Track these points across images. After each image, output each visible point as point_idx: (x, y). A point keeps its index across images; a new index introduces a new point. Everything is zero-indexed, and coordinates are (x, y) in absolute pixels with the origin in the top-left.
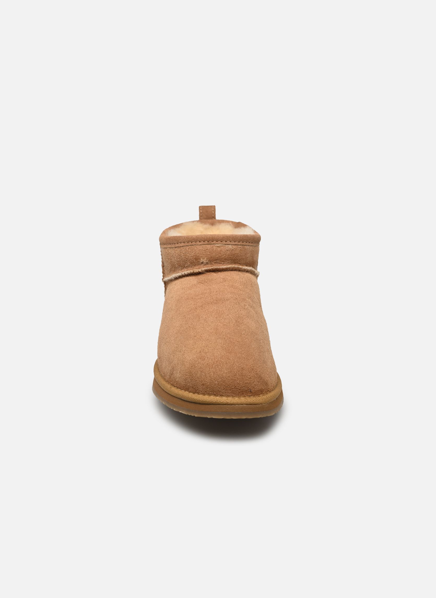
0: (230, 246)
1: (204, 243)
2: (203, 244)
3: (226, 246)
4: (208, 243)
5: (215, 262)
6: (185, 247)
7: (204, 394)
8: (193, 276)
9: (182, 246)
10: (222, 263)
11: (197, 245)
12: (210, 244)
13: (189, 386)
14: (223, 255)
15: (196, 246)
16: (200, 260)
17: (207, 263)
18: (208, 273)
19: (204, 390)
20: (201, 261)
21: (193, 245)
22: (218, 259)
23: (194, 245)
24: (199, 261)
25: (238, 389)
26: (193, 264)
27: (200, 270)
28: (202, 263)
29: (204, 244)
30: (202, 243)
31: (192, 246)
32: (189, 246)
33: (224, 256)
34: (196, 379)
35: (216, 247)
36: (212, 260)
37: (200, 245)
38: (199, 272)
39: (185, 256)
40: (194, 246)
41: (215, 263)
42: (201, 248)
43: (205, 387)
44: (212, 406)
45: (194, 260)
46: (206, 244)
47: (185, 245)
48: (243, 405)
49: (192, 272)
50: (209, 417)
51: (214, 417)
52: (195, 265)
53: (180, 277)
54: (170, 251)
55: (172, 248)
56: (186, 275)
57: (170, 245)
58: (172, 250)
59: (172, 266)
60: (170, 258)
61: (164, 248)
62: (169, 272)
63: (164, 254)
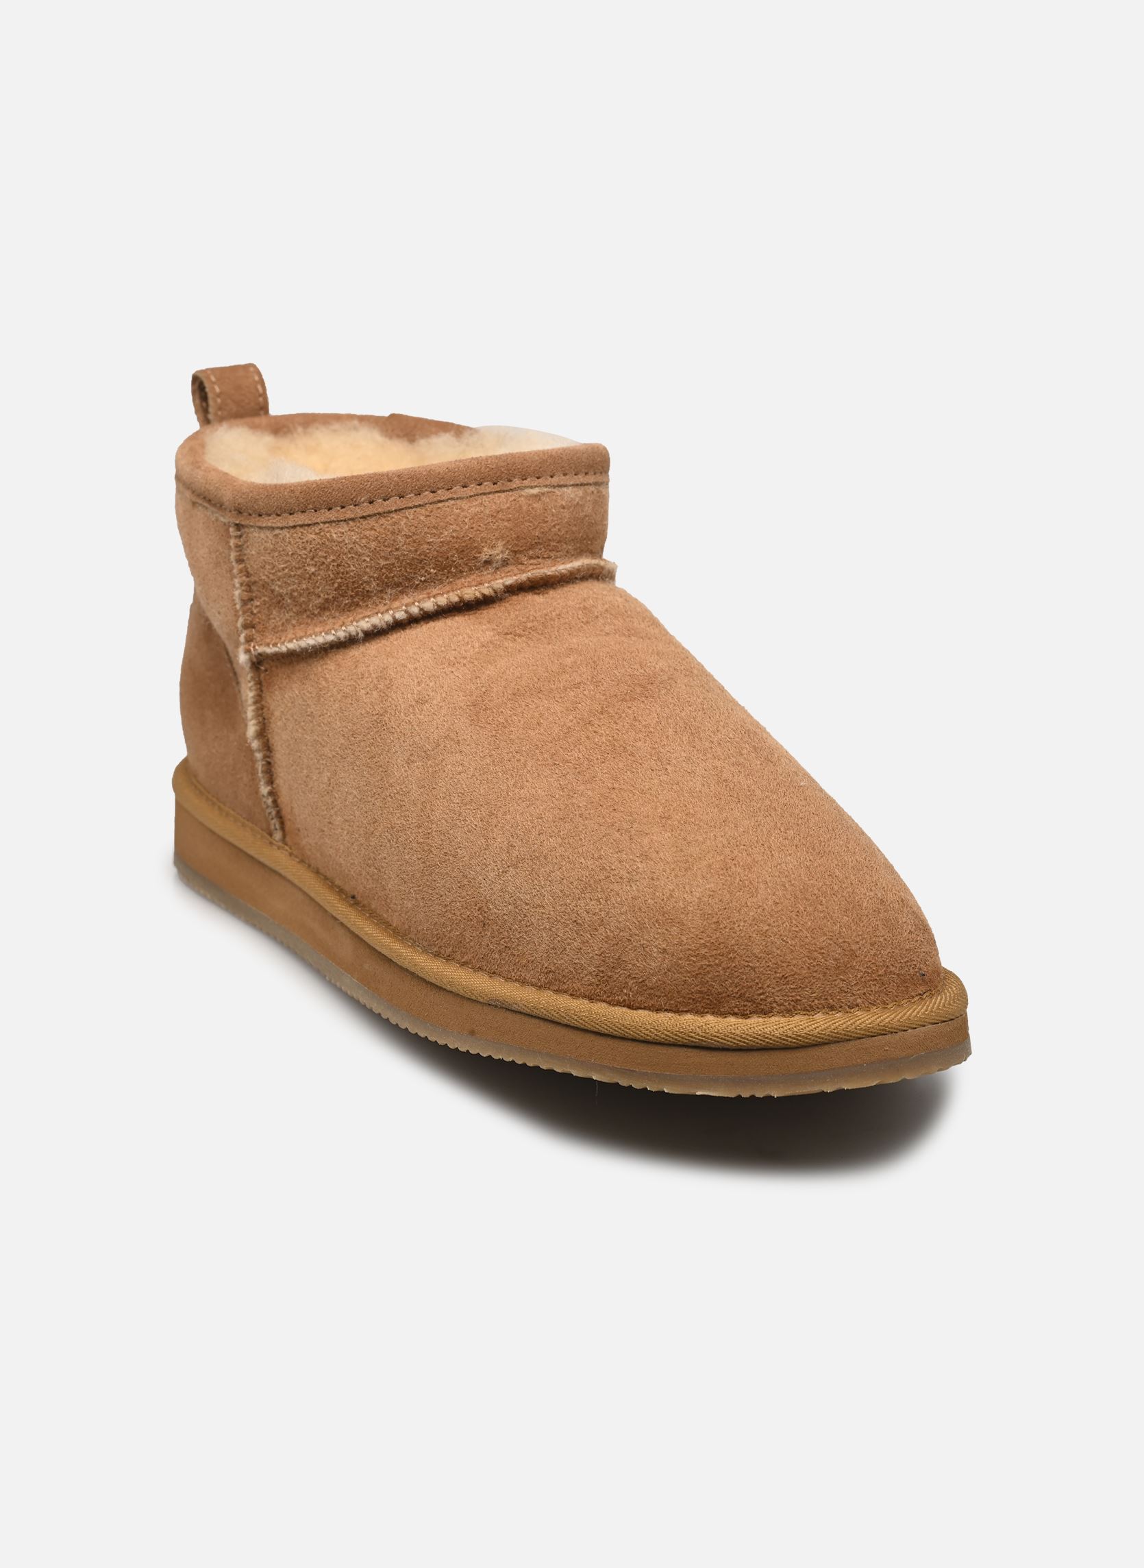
0: (569, 490)
1: (480, 489)
2: (481, 494)
3: (557, 491)
4: (496, 488)
5: (531, 552)
6: (412, 511)
7: (789, 1012)
8: (455, 616)
9: (396, 511)
10: (552, 554)
11: (457, 499)
12: (504, 492)
13: (720, 993)
14: (554, 526)
15: (452, 502)
16: (480, 553)
17: (505, 563)
18: (515, 598)
19: (790, 998)
20: (484, 557)
21: (443, 501)
22: (540, 541)
23: (447, 500)
24: (476, 558)
25: (894, 974)
26: (449, 572)
27: (486, 590)
28: (488, 563)
29: (484, 494)
30: (473, 489)
31: (440, 505)
32: (429, 507)
33: (557, 527)
34: (750, 964)
35: (526, 497)
36: (521, 549)
37: (471, 496)
38: (484, 595)
39: (415, 545)
40: (447, 504)
41: (531, 558)
42: (472, 508)
43: (792, 987)
44: (833, 1047)
45: (453, 556)
46: (490, 493)
47: (410, 505)
48: (924, 1026)
49: (456, 599)
50: (829, 1089)
51: (846, 1086)
52: (460, 573)
53: (398, 626)
54: (334, 532)
55: (345, 521)
56: (427, 617)
57: (328, 513)
58: (344, 528)
59: (341, 592)
60: (334, 561)
61: (294, 527)
62: (308, 617)
63: (290, 549)
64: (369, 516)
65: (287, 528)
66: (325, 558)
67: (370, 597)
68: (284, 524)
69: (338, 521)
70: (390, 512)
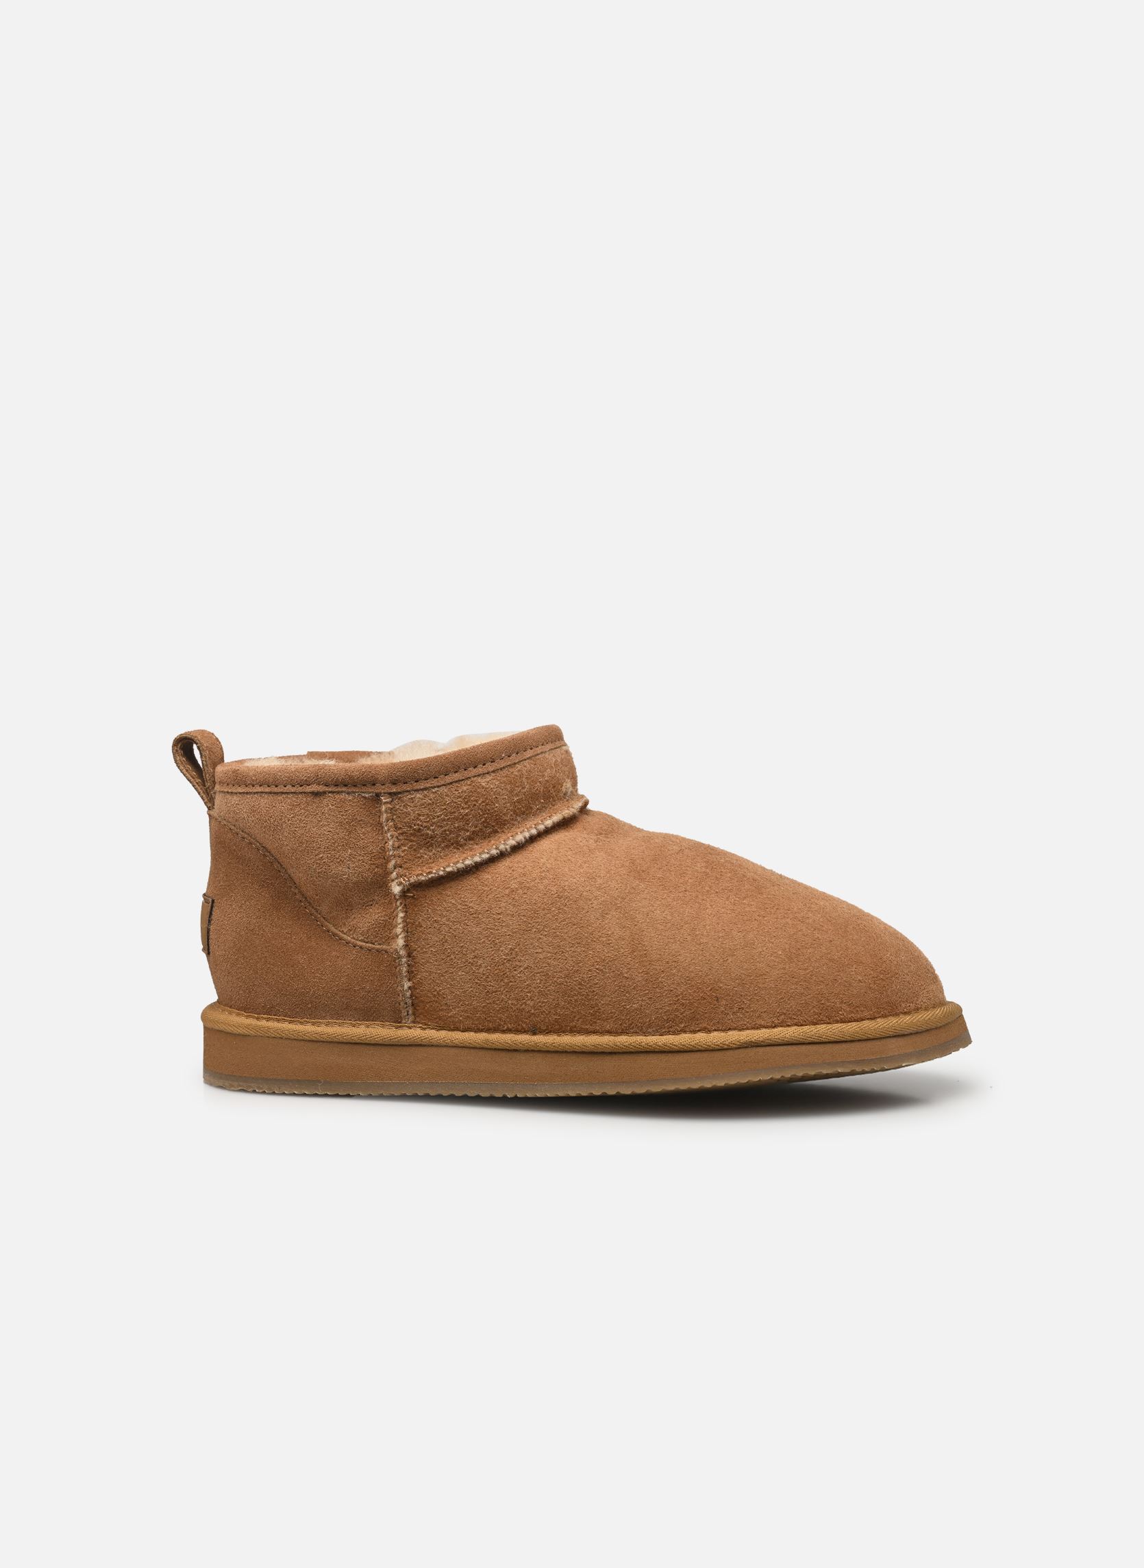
2: (552, 749)
6: (526, 761)
8: (559, 830)
11: (542, 753)
16: (562, 787)
17: (572, 794)
20: (563, 790)
24: (560, 791)
26: (549, 802)
27: (574, 810)
28: (565, 794)
31: (535, 758)
32: (530, 761)
37: (549, 750)
38: (573, 813)
39: (532, 784)
40: (539, 757)
42: (552, 758)
45: (550, 790)
47: (524, 758)
49: (561, 817)
52: (554, 802)
53: (532, 839)
54: (483, 782)
55: (487, 773)
56: (548, 831)
57: (475, 770)
58: (489, 778)
59: (486, 824)
60: (483, 802)
61: (451, 783)
62: (454, 848)
63: (448, 800)
64: (504, 768)
65: (444, 785)
66: (476, 801)
67: (505, 825)
68: (442, 783)
69: (484, 774)
70: (515, 764)
